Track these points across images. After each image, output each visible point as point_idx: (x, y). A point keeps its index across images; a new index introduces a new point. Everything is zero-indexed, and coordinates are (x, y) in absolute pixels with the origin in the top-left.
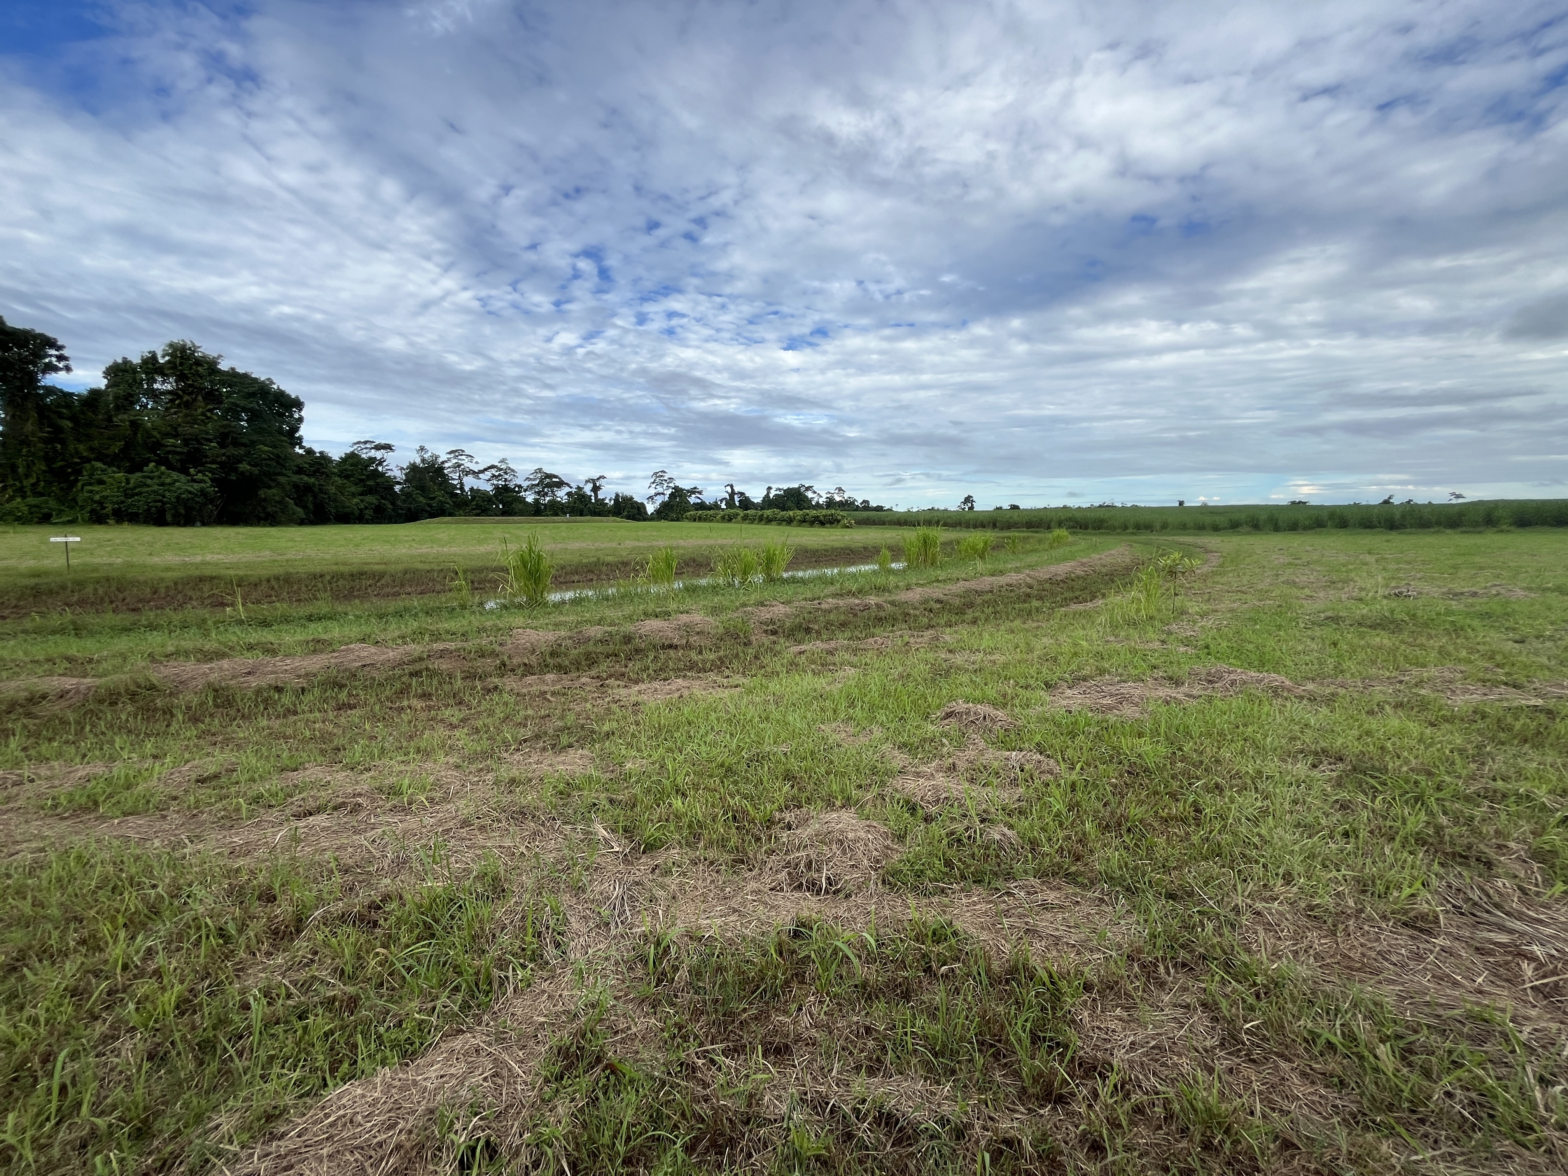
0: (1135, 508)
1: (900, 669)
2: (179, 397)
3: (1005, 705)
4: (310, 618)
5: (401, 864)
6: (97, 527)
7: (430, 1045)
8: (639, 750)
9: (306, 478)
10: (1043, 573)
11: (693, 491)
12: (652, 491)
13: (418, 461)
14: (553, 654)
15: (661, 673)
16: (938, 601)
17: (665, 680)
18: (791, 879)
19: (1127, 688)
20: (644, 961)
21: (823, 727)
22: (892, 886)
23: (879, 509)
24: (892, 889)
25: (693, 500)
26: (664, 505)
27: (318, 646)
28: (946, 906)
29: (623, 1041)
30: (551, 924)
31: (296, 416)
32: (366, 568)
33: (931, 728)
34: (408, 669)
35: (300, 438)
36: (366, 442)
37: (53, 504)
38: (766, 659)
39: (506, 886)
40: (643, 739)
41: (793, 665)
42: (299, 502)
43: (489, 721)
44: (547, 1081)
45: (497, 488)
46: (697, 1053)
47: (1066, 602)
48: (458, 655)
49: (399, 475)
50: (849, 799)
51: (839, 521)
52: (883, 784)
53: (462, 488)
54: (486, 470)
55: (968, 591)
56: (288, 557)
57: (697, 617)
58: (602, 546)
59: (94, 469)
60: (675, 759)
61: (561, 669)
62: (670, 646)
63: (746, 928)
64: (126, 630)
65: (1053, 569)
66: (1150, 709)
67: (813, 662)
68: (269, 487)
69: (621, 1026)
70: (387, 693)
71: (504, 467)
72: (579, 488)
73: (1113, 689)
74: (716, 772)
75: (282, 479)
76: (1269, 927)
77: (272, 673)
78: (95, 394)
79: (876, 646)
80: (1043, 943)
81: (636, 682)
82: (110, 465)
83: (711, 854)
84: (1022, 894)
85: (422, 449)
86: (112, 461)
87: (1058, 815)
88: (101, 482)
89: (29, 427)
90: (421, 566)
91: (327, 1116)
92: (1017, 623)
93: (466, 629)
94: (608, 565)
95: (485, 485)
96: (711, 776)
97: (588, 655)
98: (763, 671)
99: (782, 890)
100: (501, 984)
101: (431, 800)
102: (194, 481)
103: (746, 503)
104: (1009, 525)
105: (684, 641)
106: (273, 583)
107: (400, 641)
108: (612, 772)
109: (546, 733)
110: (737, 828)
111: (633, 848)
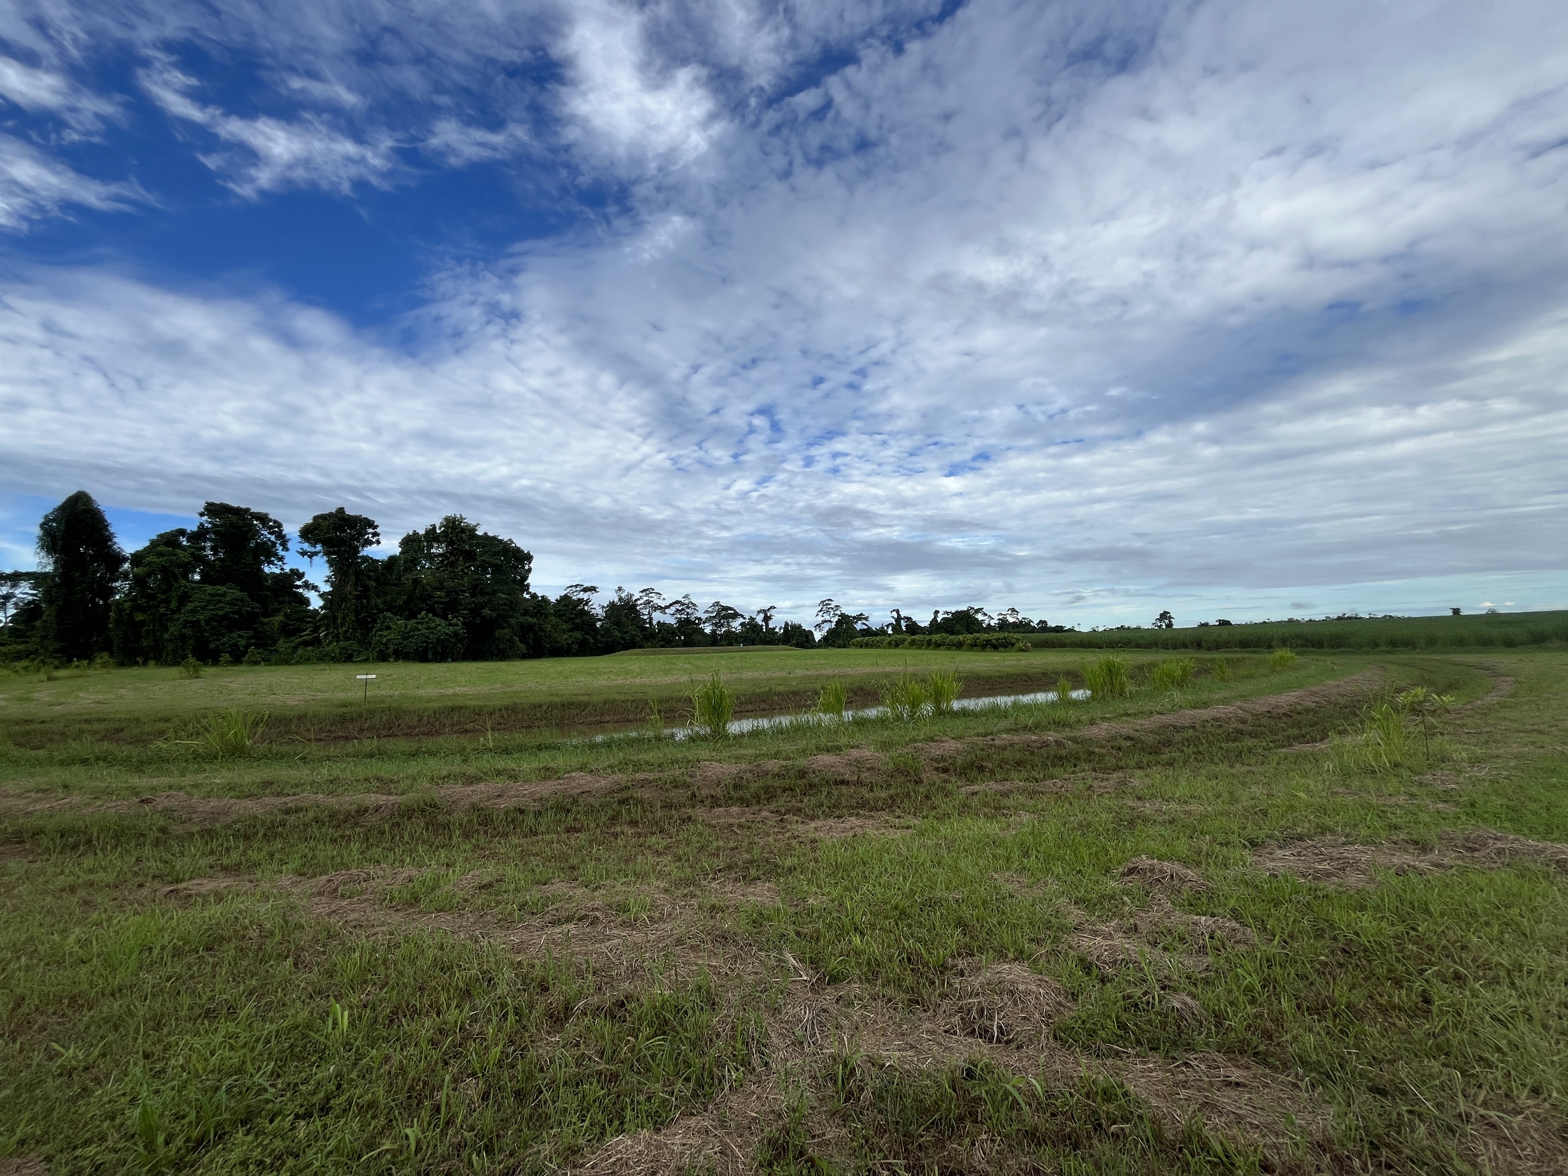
0: (1389, 620)
1: (1080, 817)
2: (448, 558)
3: (1198, 864)
4: (539, 748)
5: (634, 972)
6: (381, 664)
7: (672, 1120)
8: (819, 887)
9: (530, 619)
10: (1260, 705)
11: (860, 617)
12: (820, 619)
13: (616, 600)
14: (736, 787)
15: (834, 810)
16: (1128, 738)
17: (839, 817)
18: (964, 1024)
19: (1352, 852)
20: (833, 1079)
21: (996, 876)
22: (1064, 1042)
23: (1059, 629)
24: (1063, 1046)
25: (859, 626)
26: (831, 632)
27: (547, 773)
28: (1120, 1069)
29: (819, 1145)
30: (756, 1035)
31: (527, 567)
32: (575, 699)
33: (1112, 884)
34: (618, 796)
35: (528, 585)
36: (576, 586)
37: (355, 646)
38: (937, 800)
39: (717, 1000)
40: (822, 876)
41: (965, 808)
42: (523, 640)
43: (687, 849)
44: (761, 1165)
45: (680, 621)
46: (881, 1165)
47: (1289, 741)
48: (658, 785)
49: (599, 612)
50: (1022, 952)
51: (1013, 645)
52: (1056, 940)
53: (651, 623)
54: (671, 605)
55: (1164, 726)
56: (514, 689)
57: (867, 753)
58: (774, 675)
59: (385, 618)
60: (852, 899)
61: (743, 802)
62: (843, 782)
63: (923, 1064)
64: (414, 755)
65: (1273, 700)
66: (1378, 878)
67: (986, 805)
68: (503, 628)
69: (817, 1132)
70: (603, 819)
71: (687, 602)
72: (752, 619)
73: (1335, 853)
74: (891, 914)
75: (512, 621)
76: (1503, 1142)
77: (516, 796)
78: (392, 558)
79: (1055, 790)
80: (1223, 1119)
81: (813, 818)
82: (395, 614)
83: (890, 992)
84: (1203, 1067)
85: (620, 589)
86: (397, 610)
87: (1249, 989)
88: (389, 628)
89: (349, 588)
90: (618, 697)
91: (610, 1157)
92: (1223, 767)
93: (661, 761)
94: (779, 694)
95: (669, 619)
96: (886, 918)
97: (767, 789)
98: (934, 813)
99: (955, 1033)
100: (720, 1082)
101: (651, 919)
102: (450, 625)
103: (913, 627)
104: (1218, 645)
105: (856, 778)
106: (503, 712)
107: (609, 771)
108: (797, 905)
109: (736, 864)
110: (912, 970)
111: (819, 979)
